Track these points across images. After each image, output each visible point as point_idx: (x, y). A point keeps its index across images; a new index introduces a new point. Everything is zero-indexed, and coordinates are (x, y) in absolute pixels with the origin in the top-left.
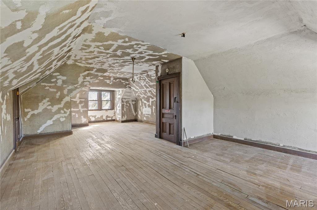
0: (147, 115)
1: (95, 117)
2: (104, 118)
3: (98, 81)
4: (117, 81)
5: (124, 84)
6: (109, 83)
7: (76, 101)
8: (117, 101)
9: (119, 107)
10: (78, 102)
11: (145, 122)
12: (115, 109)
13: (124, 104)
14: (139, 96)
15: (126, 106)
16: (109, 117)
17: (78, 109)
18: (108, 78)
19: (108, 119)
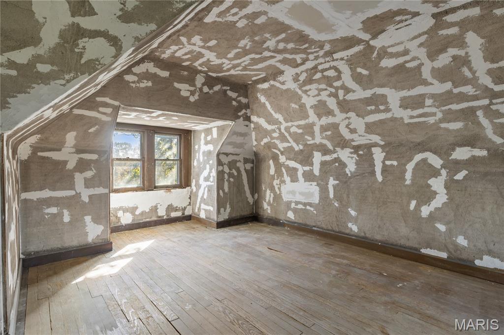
0: (300, 206)
1: (132, 210)
2: (162, 212)
3: (150, 84)
4: (216, 93)
5: (234, 103)
6: (188, 97)
7: (65, 163)
8: (198, 160)
9: (207, 179)
10: (71, 166)
11: (289, 226)
12: (193, 184)
13: (222, 171)
14: (269, 146)
15: (229, 177)
16: (176, 210)
17: (72, 193)
18: (186, 73)
19: (174, 215)
